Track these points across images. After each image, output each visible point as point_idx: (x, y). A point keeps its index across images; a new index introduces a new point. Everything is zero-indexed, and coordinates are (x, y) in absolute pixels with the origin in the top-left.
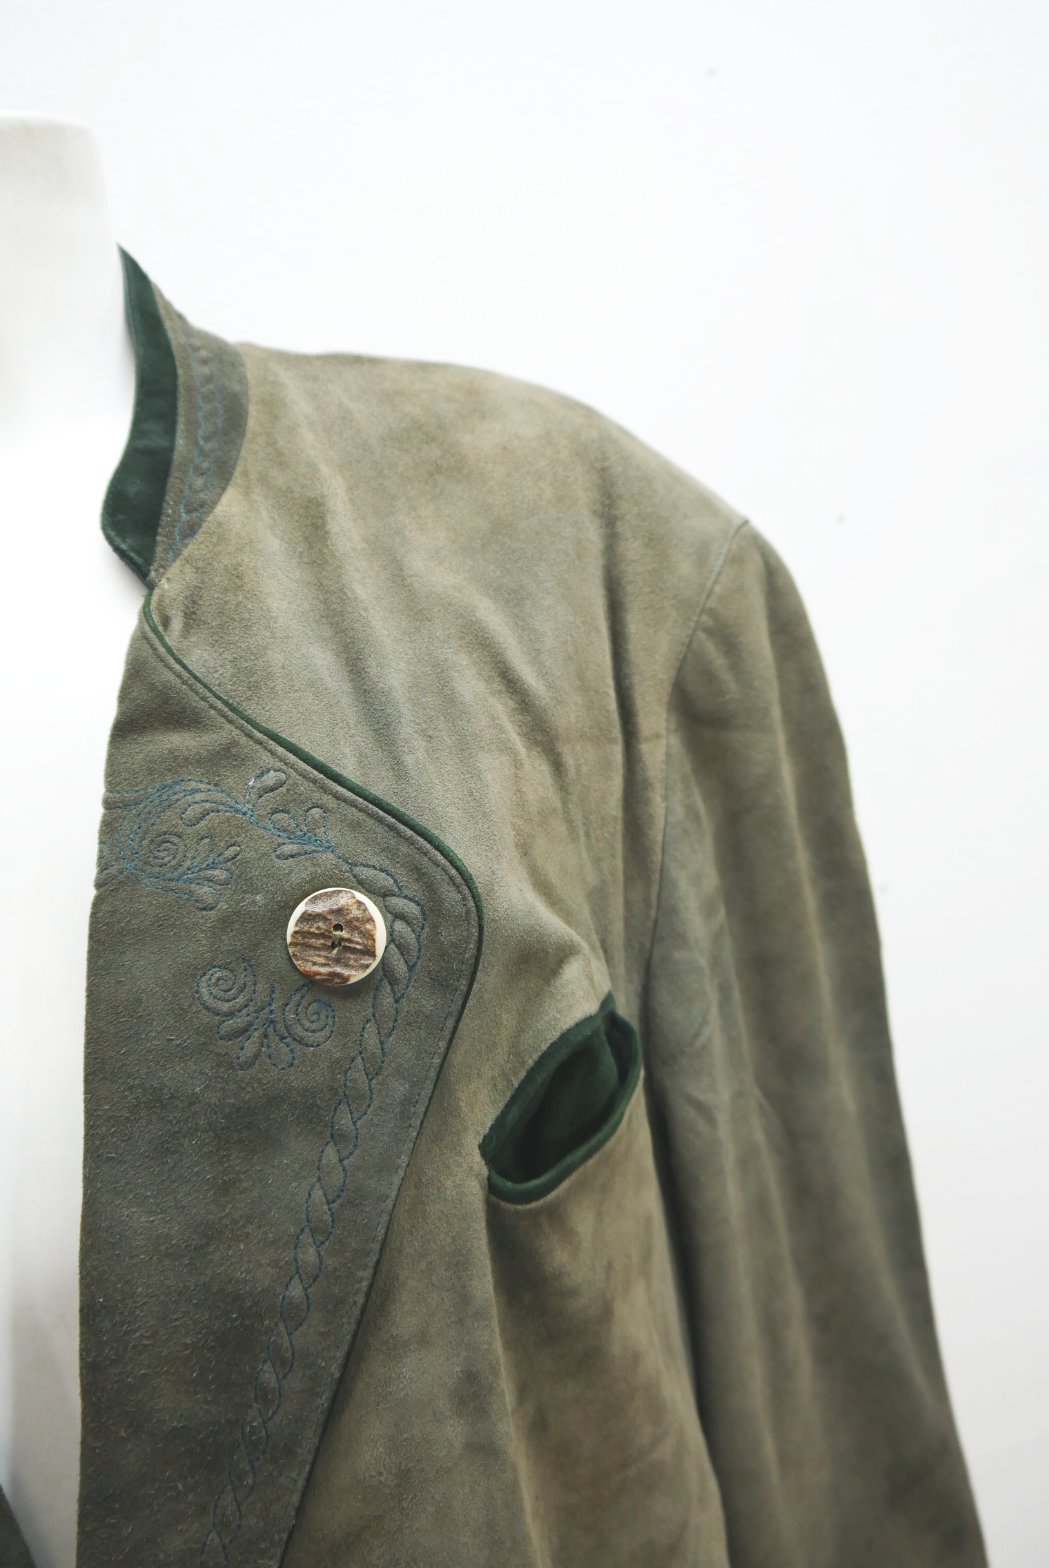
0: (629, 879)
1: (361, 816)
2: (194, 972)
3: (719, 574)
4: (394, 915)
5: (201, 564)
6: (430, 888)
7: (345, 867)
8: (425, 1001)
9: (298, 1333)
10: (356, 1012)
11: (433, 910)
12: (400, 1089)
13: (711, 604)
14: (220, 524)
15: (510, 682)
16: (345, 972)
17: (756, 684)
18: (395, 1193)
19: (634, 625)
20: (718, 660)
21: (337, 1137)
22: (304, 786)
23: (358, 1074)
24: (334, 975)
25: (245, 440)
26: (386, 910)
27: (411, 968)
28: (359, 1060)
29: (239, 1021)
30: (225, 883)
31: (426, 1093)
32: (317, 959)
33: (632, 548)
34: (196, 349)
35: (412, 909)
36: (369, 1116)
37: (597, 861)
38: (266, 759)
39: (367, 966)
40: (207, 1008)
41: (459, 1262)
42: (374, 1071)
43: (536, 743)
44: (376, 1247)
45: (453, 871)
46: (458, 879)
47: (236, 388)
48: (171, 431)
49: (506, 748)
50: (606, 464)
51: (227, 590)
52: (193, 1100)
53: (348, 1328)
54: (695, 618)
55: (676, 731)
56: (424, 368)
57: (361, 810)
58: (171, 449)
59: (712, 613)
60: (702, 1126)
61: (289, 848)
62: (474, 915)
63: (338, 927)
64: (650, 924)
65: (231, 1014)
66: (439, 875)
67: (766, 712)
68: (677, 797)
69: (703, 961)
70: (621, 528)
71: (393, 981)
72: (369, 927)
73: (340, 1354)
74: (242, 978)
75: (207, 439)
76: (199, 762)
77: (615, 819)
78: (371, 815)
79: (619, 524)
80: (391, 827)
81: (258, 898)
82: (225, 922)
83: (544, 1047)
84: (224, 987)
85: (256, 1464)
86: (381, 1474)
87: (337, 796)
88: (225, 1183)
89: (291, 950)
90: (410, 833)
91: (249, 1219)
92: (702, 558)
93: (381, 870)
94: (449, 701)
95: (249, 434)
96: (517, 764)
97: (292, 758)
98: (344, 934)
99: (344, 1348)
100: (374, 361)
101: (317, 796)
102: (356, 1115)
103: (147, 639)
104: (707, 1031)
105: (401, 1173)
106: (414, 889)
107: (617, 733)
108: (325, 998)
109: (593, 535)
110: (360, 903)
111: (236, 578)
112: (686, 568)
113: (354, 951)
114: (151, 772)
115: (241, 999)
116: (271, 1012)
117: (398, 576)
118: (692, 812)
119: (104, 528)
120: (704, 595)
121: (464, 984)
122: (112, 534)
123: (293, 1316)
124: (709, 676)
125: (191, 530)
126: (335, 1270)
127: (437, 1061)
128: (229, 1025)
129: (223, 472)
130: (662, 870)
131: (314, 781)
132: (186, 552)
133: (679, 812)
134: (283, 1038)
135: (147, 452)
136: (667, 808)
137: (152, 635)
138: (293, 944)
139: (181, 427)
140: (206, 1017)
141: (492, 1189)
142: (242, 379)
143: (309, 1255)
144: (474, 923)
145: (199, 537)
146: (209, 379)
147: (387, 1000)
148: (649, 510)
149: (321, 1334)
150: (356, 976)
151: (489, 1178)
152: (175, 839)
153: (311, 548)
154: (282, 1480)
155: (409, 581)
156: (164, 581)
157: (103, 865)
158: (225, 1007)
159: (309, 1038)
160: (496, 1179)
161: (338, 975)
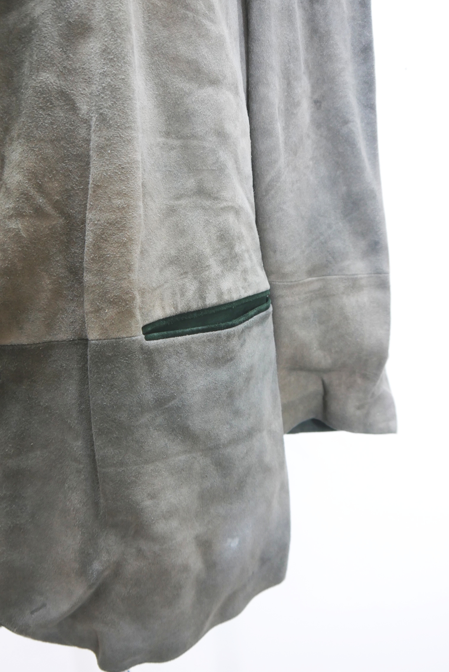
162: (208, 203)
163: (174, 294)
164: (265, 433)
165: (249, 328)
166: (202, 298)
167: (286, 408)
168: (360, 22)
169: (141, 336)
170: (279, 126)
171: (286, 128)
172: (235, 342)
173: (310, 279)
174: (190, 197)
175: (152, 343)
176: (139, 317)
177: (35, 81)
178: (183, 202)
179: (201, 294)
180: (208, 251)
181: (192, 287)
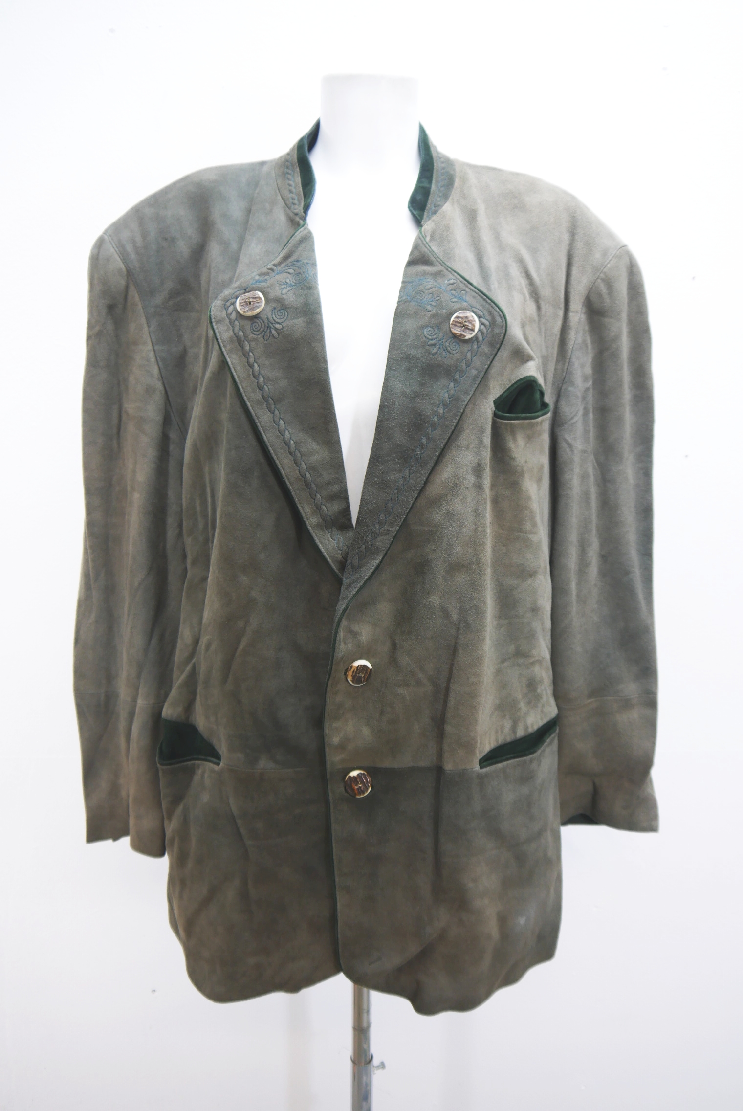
0: (557, 361)
1: (477, 295)
2: (423, 327)
3: (611, 260)
4: (482, 324)
5: (437, 223)
6: (493, 318)
7: (470, 307)
8: (485, 349)
9: (434, 432)
10: (466, 348)
11: (493, 323)
12: (474, 372)
13: (605, 270)
14: (444, 212)
15: (528, 275)
16: (465, 334)
17: (617, 302)
18: (467, 400)
19: (575, 271)
20: (603, 289)
21: (455, 381)
22: (461, 285)
23: (463, 364)
24: (462, 335)
25: (454, 189)
26: (480, 321)
27: (483, 340)
28: (464, 361)
29: (434, 342)
30: (435, 306)
31: (482, 375)
32: (458, 329)
33: (579, 245)
34: (440, 158)
35: (487, 323)
36: (464, 377)
37: (547, 347)
38: (451, 276)
39: (472, 334)
40: (425, 337)
41: (482, 431)
42: (468, 365)
43: (533, 297)
44: (460, 414)
45: (501, 313)
46: (502, 315)
47: (452, 172)
48: (430, 182)
49: (523, 294)
50: (575, 215)
51: (444, 231)
52: (418, 359)
53: (448, 435)
54: (598, 274)
55: (584, 313)
56: (517, 174)
57: (477, 293)
58: (430, 188)
59: (605, 273)
60: (568, 450)
61: (454, 300)
62: (504, 326)
63: (465, 322)
64: (562, 378)
65: (432, 340)
66: (496, 314)
67: (619, 313)
68: (580, 335)
69: (579, 394)
70: (577, 237)
71: (478, 342)
72: (474, 323)
73: (444, 442)
74: (436, 331)
75: (441, 187)
76: (431, 274)
77: (556, 335)
78: (479, 295)
79: (576, 236)
80: (484, 299)
81: (444, 311)
82: (434, 316)
83: (518, 379)
84: (431, 332)
85: (416, 465)
86: (449, 482)
87: (470, 289)
88: (423, 383)
89: (451, 326)
90: (489, 301)
91: (427, 395)
92: (605, 254)
93: (480, 310)
94: (507, 275)
95: (455, 187)
96: (525, 300)
97: (459, 277)
98: (467, 324)
99: (446, 440)
100: (499, 170)
101: (465, 288)
102: (461, 376)
103: (420, 239)
104: (576, 419)
105: (470, 396)
106: (489, 317)
107: (562, 305)
108: (458, 342)
109: (566, 237)
110: (472, 317)
111: (447, 228)
112: (598, 256)
113: (469, 329)
114: (417, 275)
115: (435, 337)
116: (442, 342)
117: (497, 237)
118: (584, 342)
119: (409, 208)
120: (603, 267)
121: (498, 346)
122: (412, 209)
123: (434, 426)
124: (600, 295)
125: (435, 213)
126: (447, 417)
127: (486, 367)
128: (430, 342)
129: (446, 197)
130: (570, 359)
131: (464, 284)
132: (433, 218)
133: (580, 340)
134: (444, 350)
135: (423, 188)
136: (576, 338)
137: (422, 238)
138: (452, 324)
139: (433, 182)
140: (425, 339)
141: (495, 415)
142: (454, 170)
143: (441, 411)
144: (504, 328)
145: (437, 214)
146: (443, 168)
147: (475, 346)
148: (588, 233)
149: (440, 434)
150: (468, 336)
151: (495, 411)
152: (422, 293)
153: (471, 224)
154: (422, 472)
155: (501, 239)
156: (426, 225)
157: (400, 297)
158: (430, 338)
159: (452, 352)
160: (497, 412)
161: (463, 335)
162: (521, 661)
163: (497, 732)
164: (549, 833)
165: (544, 751)
166: (514, 732)
167: (563, 805)
168: (643, 488)
169: (477, 767)
170: (573, 586)
171: (579, 584)
172: (534, 765)
173: (590, 701)
174: (510, 659)
175: (484, 770)
176: (478, 755)
177: (426, 600)
178: (506, 664)
179: (514, 729)
180: (519, 696)
181: (508, 724)
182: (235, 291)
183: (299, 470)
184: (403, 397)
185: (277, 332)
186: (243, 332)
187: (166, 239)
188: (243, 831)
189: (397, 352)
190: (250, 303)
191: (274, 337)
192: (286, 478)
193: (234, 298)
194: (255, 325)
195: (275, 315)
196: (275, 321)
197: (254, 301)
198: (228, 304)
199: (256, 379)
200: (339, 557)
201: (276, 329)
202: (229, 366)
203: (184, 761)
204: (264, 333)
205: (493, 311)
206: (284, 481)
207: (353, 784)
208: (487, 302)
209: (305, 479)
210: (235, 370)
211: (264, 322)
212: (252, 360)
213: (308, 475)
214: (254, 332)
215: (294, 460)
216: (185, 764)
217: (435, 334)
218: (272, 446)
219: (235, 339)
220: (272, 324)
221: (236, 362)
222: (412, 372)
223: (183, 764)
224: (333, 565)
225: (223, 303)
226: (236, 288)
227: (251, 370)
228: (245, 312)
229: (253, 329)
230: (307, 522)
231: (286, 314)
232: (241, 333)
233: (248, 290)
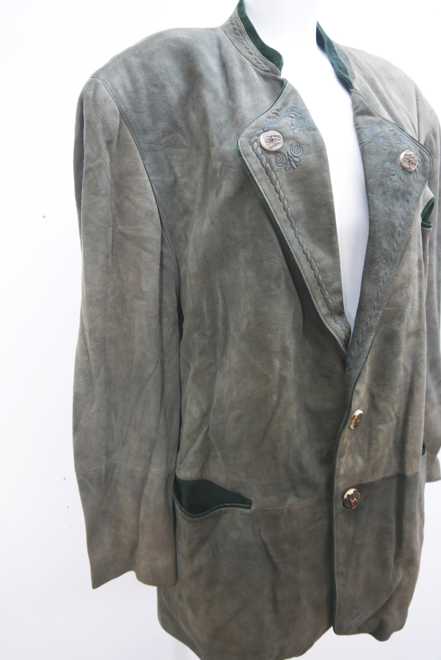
7: (409, 148)
8: (421, 178)
9: (399, 239)
10: (411, 177)
12: (417, 195)
21: (407, 201)
27: (419, 171)
28: (411, 186)
29: (393, 173)
30: (388, 146)
32: (406, 164)
36: (412, 198)
38: (389, 125)
39: (415, 167)
40: (388, 169)
46: (429, 154)
57: (409, 138)
61: (398, 142)
62: (432, 162)
65: (392, 171)
71: (416, 173)
72: (416, 159)
74: (393, 165)
78: (411, 139)
80: (415, 142)
82: (389, 153)
84: (390, 165)
88: (393, 203)
91: (395, 212)
97: (395, 125)
98: (411, 159)
102: (410, 198)
108: (407, 172)
110: (414, 155)
113: (413, 163)
115: (393, 169)
116: (398, 173)
120: (431, 123)
123: (399, 234)
126: (406, 228)
134: (400, 179)
138: (403, 160)
141: (422, 225)
143: (403, 223)
147: (415, 176)
149: (402, 240)
150: (413, 169)
158: (391, 169)
159: (404, 180)
160: (423, 222)
161: (410, 168)
182: (256, 130)
183: (314, 273)
184: (385, 214)
185: (295, 164)
186: (269, 164)
187: (156, 86)
188: (272, 553)
189: (374, 180)
190: (272, 140)
191: (294, 169)
192: (306, 280)
193: (256, 136)
194: (278, 159)
195: (293, 150)
196: (293, 155)
197: (276, 139)
198: (252, 140)
199: (282, 202)
200: (343, 336)
201: (295, 162)
202: (261, 192)
203: (212, 511)
204: (285, 165)
205: (422, 151)
206: (305, 282)
207: (351, 500)
208: (416, 144)
209: (317, 279)
210: (266, 195)
211: (285, 156)
212: (278, 187)
213: (320, 277)
214: (278, 164)
215: (310, 265)
216: (213, 512)
217: (393, 167)
218: (297, 255)
219: (264, 169)
220: (291, 157)
221: (266, 188)
222: (387, 195)
223: (211, 513)
224: (340, 343)
225: (248, 140)
226: (255, 127)
227: (278, 195)
228: (271, 147)
229: (277, 162)
230: (320, 313)
231: (301, 150)
232: (268, 165)
233: (265, 130)
